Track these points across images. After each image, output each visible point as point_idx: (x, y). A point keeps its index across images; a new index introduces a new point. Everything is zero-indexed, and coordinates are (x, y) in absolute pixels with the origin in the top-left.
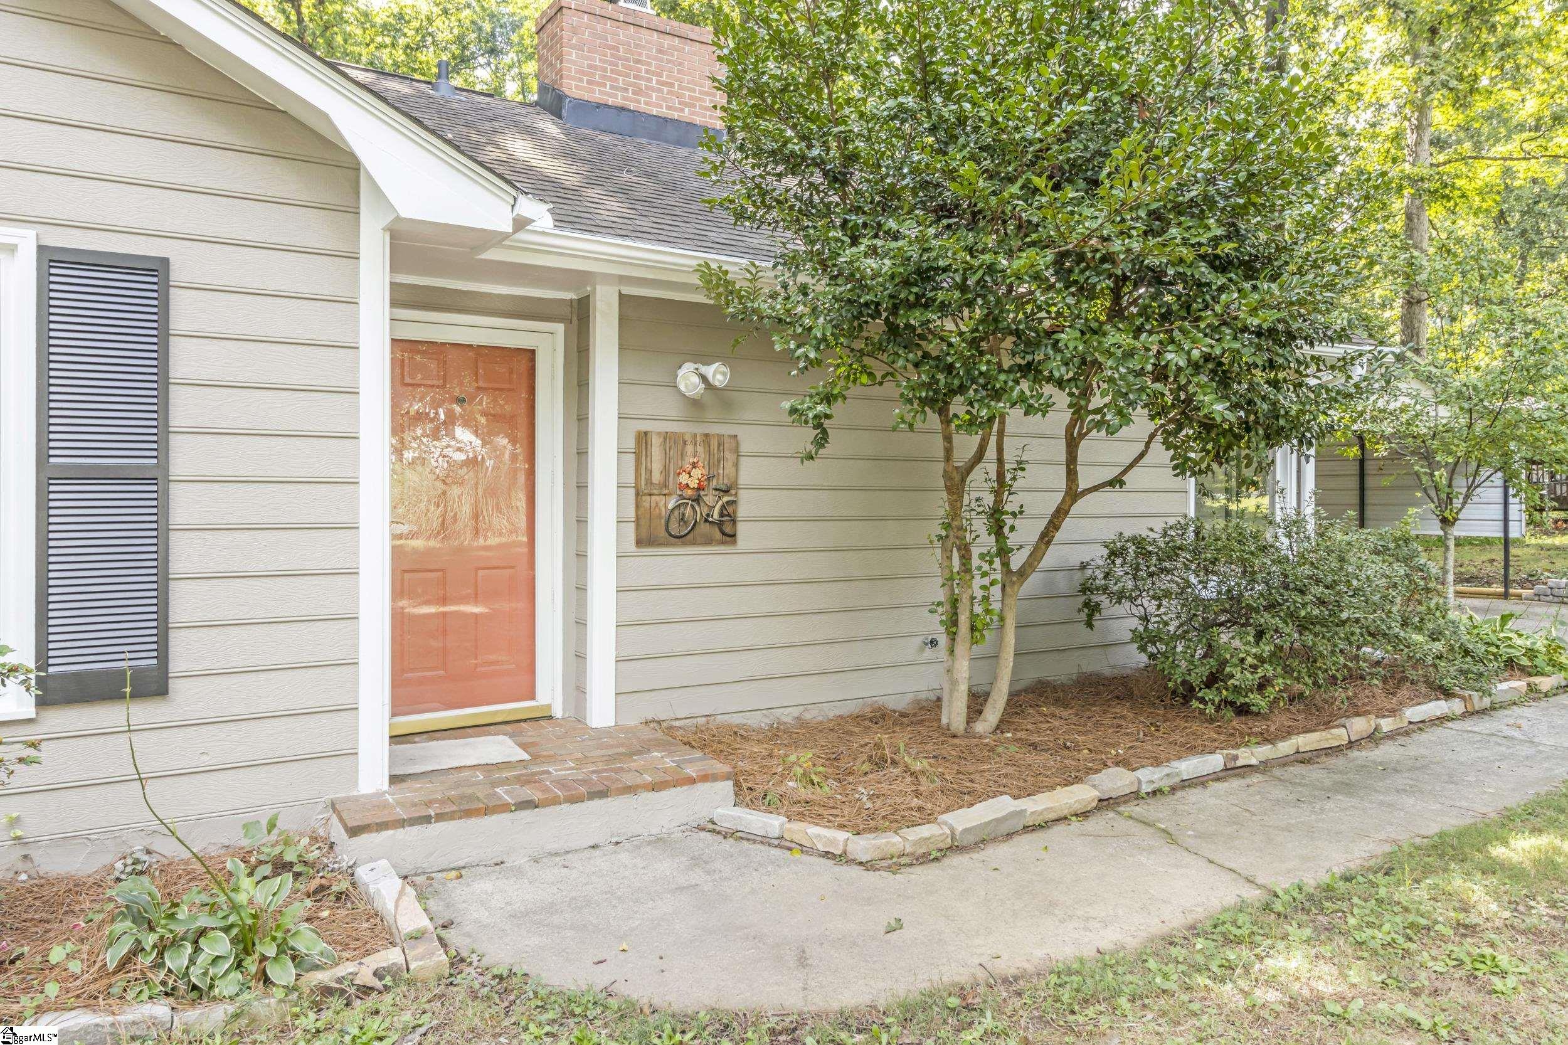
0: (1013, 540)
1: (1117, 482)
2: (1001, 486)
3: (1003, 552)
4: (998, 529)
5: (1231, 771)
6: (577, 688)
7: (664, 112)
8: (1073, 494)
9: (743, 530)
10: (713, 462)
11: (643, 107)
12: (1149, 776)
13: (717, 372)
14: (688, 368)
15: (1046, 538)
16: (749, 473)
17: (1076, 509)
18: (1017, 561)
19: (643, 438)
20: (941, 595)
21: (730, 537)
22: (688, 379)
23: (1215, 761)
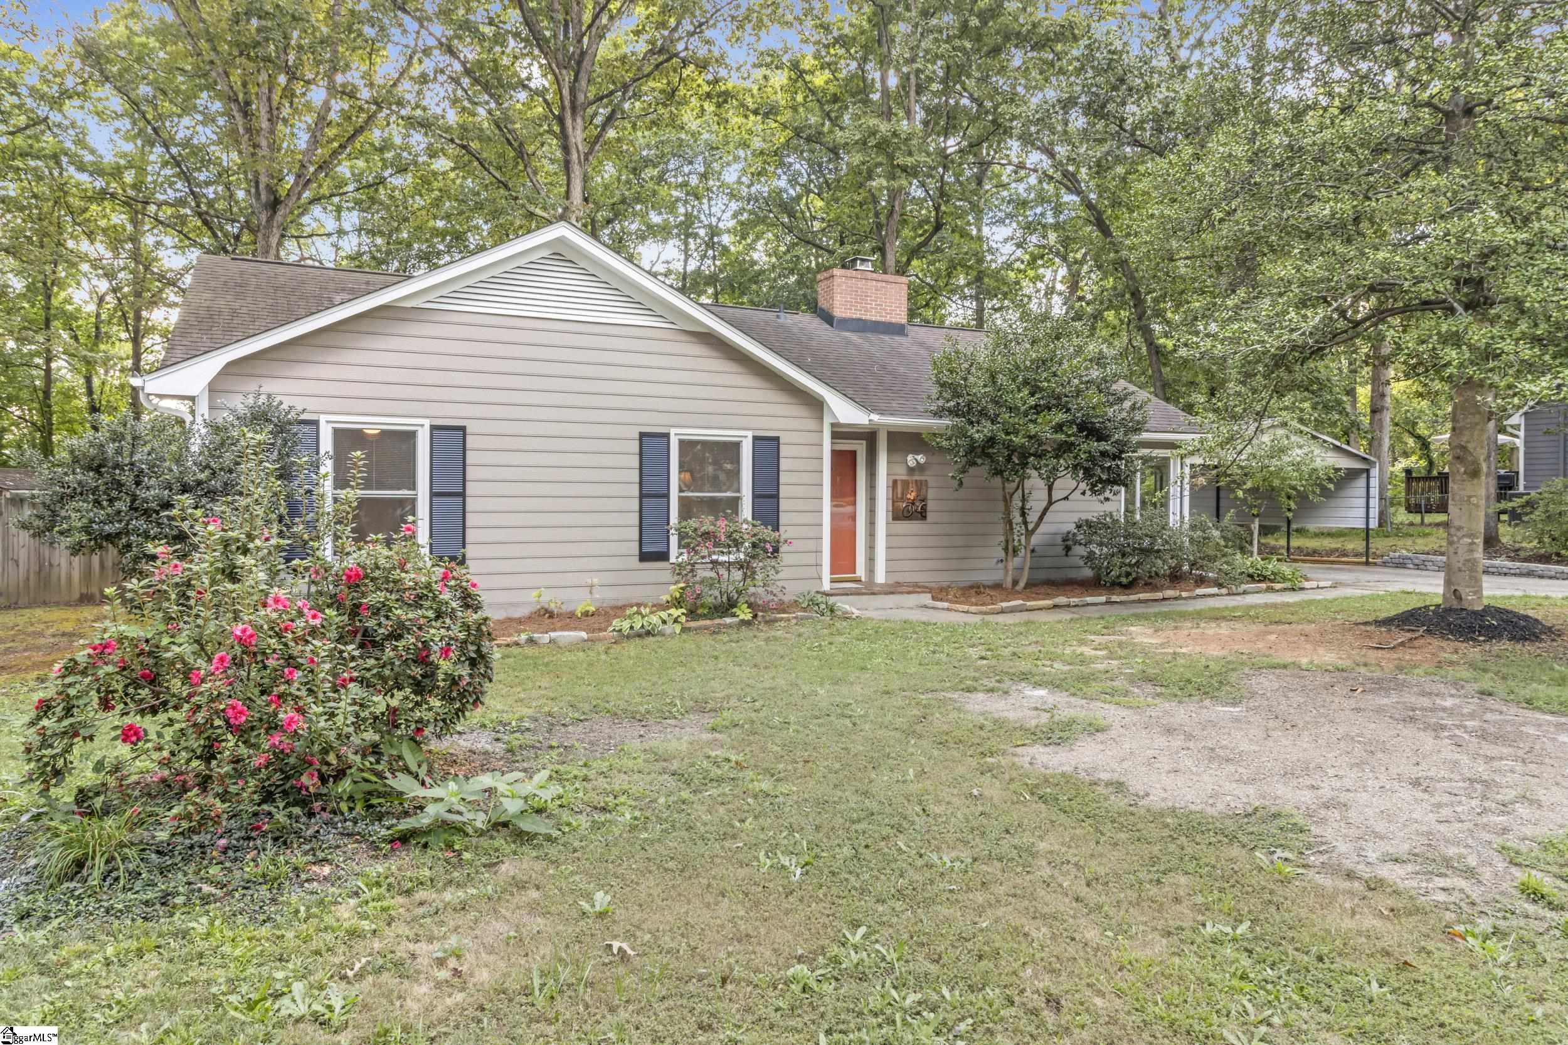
0: (1029, 519)
1: (1066, 498)
2: (1024, 499)
3: (1025, 523)
4: (1023, 514)
5: (1108, 603)
6: (871, 570)
7: (878, 319)
8: (1050, 503)
9: (930, 515)
10: (919, 490)
11: (868, 317)
12: (1074, 600)
13: (921, 458)
14: (910, 457)
15: (1041, 518)
16: (931, 494)
17: (1052, 508)
18: (1030, 527)
19: (895, 482)
20: (1002, 538)
21: (924, 517)
22: (911, 460)
23: (1103, 599)
